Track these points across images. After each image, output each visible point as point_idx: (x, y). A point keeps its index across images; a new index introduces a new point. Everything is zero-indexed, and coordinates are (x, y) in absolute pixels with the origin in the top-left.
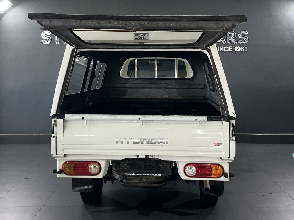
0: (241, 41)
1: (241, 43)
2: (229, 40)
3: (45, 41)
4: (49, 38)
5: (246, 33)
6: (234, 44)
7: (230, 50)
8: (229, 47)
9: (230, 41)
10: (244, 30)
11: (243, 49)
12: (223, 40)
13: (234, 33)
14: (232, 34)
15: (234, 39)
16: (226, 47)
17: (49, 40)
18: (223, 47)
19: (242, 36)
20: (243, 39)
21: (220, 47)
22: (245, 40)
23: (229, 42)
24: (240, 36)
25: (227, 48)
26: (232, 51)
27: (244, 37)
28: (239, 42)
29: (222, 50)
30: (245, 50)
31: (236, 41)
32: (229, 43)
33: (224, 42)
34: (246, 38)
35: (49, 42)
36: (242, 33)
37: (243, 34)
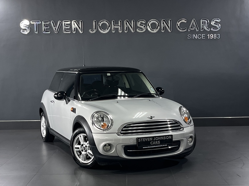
0: (213, 29)
2: (203, 28)
3: (24, 31)
4: (28, 28)
5: (219, 21)
6: (207, 31)
7: (203, 37)
8: (202, 35)
10: (217, 18)
12: (196, 28)
13: (207, 20)
14: (205, 22)
15: (207, 27)
16: (200, 35)
17: (28, 30)
18: (197, 35)
19: (215, 24)
20: (216, 27)
21: (194, 35)
23: (203, 29)
24: (213, 23)
27: (217, 24)
29: (196, 38)
30: (218, 38)
31: (209, 29)
33: (198, 30)
34: (219, 25)
35: (29, 31)
36: (215, 20)
37: (216, 22)
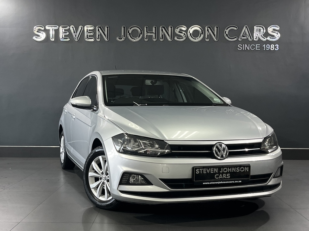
0: (271, 38)
1: (271, 40)
3: (37, 37)
5: (277, 28)
6: (262, 41)
7: (257, 48)
8: (257, 45)
9: (258, 38)
10: (275, 24)
11: (273, 47)
12: (249, 37)
15: (263, 36)
17: (42, 36)
18: (249, 45)
19: (272, 32)
20: (273, 36)
22: (276, 37)
25: (254, 46)
26: (260, 49)
27: (275, 33)
28: (268, 38)
29: (248, 48)
30: (276, 49)
31: (265, 37)
32: (256, 40)
33: (251, 39)
34: (277, 33)
35: (43, 38)
36: (273, 28)
